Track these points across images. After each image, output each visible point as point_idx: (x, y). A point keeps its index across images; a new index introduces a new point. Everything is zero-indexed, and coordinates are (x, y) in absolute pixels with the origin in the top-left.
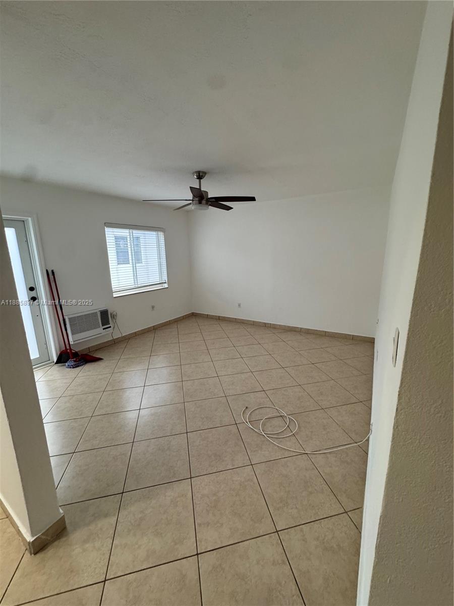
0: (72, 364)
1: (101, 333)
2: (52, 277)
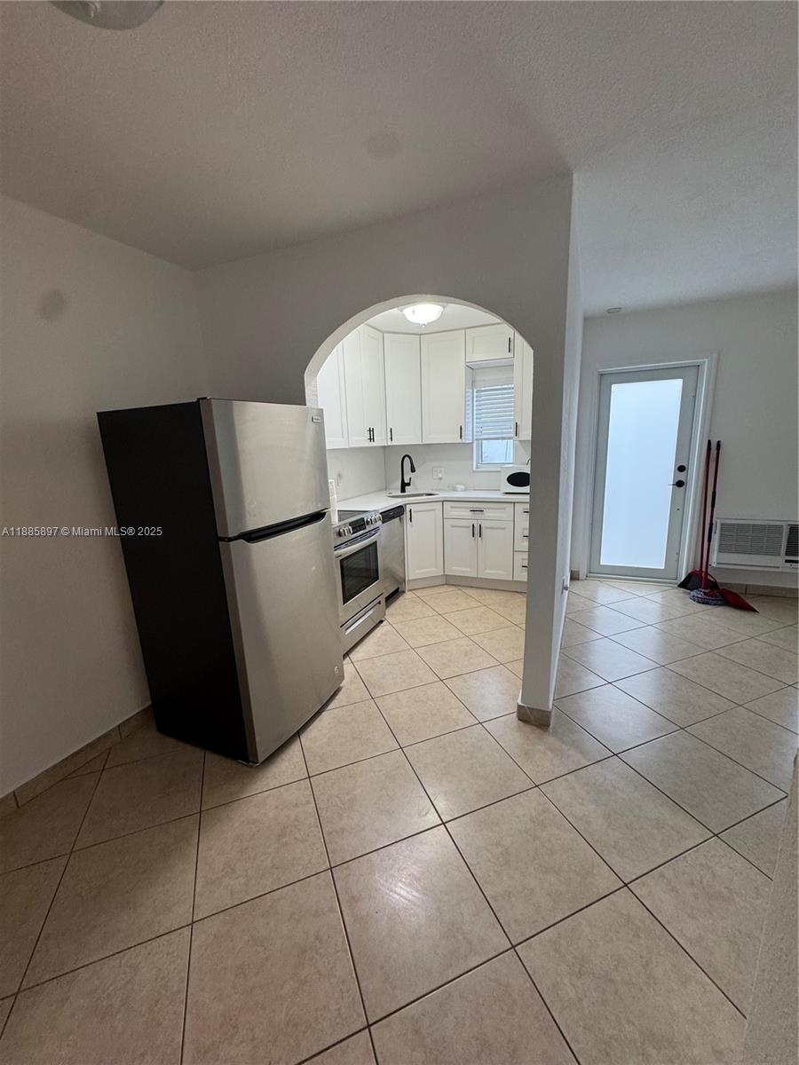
0: (699, 596)
1: (778, 567)
2: (715, 452)
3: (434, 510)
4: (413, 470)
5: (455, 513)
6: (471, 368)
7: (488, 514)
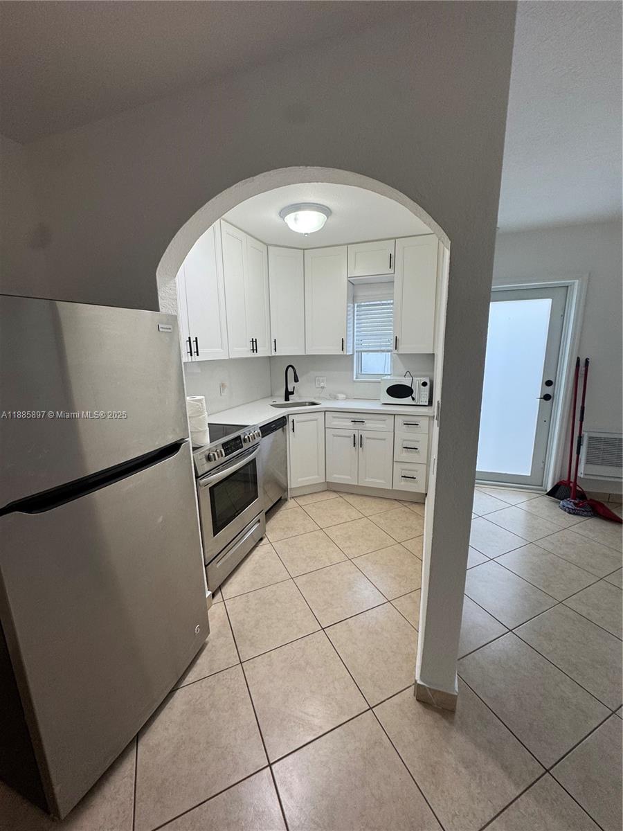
0: (570, 507)
2: (584, 369)
3: (316, 420)
4: (296, 380)
5: (336, 423)
6: (353, 284)
7: (368, 424)
